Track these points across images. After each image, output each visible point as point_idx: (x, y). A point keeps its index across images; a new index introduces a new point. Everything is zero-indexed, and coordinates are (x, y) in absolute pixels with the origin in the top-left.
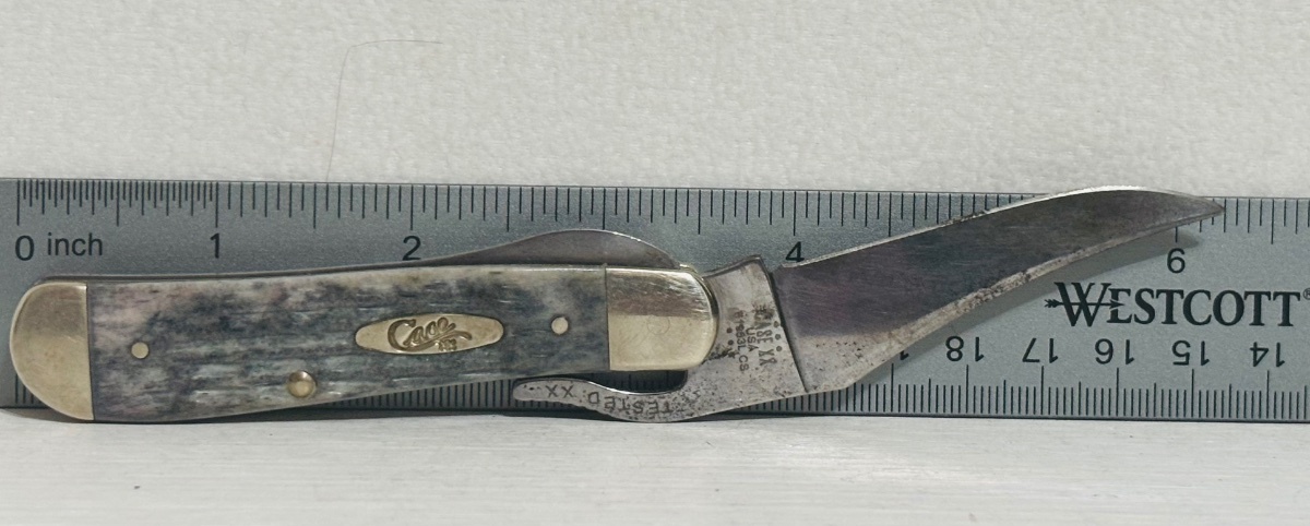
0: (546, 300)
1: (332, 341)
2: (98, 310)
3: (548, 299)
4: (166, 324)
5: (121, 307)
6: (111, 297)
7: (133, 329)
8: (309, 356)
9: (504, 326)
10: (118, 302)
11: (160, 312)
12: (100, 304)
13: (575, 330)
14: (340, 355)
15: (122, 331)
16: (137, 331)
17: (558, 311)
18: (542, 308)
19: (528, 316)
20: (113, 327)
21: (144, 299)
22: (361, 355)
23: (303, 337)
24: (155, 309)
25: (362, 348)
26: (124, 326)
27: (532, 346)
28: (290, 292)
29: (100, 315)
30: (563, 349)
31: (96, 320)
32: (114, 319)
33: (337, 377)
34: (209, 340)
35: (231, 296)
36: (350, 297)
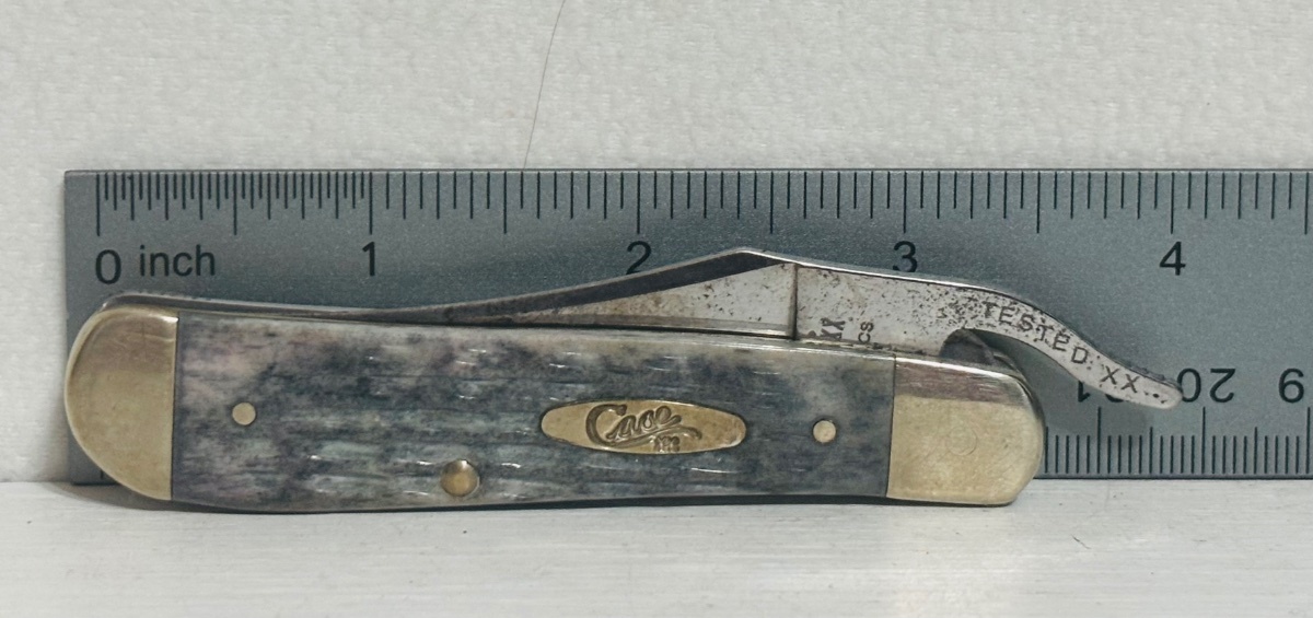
0: (810, 395)
1: (508, 424)
2: (191, 353)
3: (812, 394)
4: (282, 381)
5: (222, 352)
6: (211, 337)
7: (236, 384)
8: (477, 441)
9: (748, 425)
10: (220, 345)
11: (275, 364)
12: (194, 346)
13: (844, 439)
14: (517, 444)
15: (220, 384)
16: (243, 388)
17: (824, 411)
18: (803, 404)
19: (782, 414)
20: (211, 378)
21: (256, 343)
22: (547, 446)
23: (469, 415)
24: (270, 360)
25: (548, 438)
26: (225, 378)
27: (784, 456)
28: (456, 353)
29: (193, 360)
30: (825, 463)
31: (187, 367)
32: (211, 367)
33: (510, 473)
34: (339, 408)
35: (376, 350)
36: (540, 366)
